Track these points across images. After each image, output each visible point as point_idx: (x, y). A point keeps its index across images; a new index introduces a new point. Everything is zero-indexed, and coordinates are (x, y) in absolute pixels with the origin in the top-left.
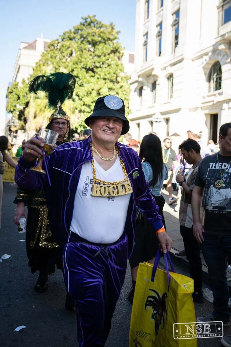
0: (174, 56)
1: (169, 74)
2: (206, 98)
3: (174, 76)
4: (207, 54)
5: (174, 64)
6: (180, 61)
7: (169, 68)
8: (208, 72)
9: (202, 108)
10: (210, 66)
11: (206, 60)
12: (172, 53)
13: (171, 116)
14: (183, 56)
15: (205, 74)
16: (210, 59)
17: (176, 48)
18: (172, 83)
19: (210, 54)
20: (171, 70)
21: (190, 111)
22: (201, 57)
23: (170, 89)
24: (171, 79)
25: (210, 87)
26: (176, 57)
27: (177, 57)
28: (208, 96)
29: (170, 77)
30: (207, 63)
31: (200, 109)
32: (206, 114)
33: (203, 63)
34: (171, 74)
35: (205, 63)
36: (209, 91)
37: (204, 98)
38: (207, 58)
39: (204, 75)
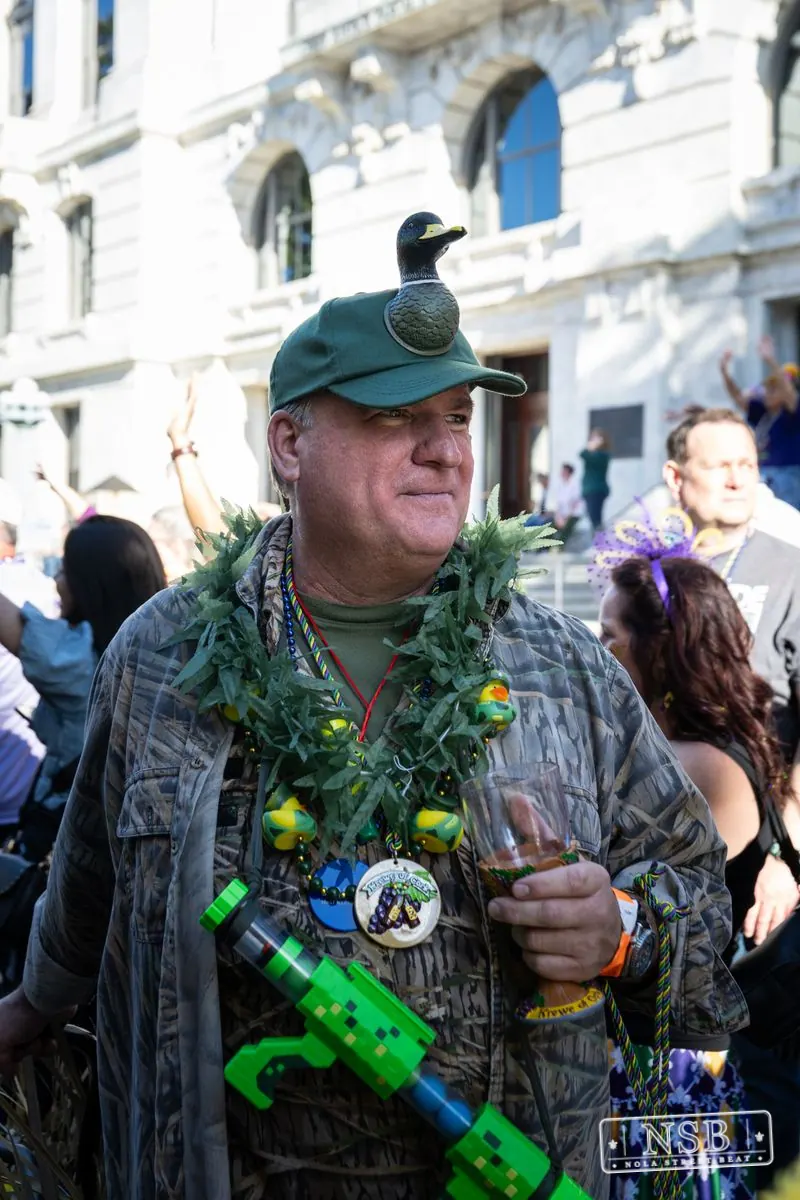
0: (96, 118)
1: (73, 198)
2: (248, 313)
3: (98, 210)
4: (243, 117)
5: (96, 156)
6: (124, 144)
7: (73, 169)
8: (251, 196)
9: (228, 361)
10: (259, 173)
11: (241, 144)
12: (85, 104)
13: (86, 398)
14: (141, 122)
15: (238, 206)
16: (260, 138)
17: (107, 83)
18: (90, 243)
19: (258, 118)
20: (80, 182)
21: (175, 373)
22: (219, 128)
23: (79, 269)
24: (85, 222)
25: (261, 268)
26: (104, 119)
27: (109, 125)
28: (257, 307)
29: (79, 214)
30: (250, 160)
31: (219, 364)
32: (248, 390)
33: (228, 156)
34: (84, 200)
35: (238, 156)
36: (261, 284)
37: (237, 313)
38: (245, 133)
39: (231, 212)
